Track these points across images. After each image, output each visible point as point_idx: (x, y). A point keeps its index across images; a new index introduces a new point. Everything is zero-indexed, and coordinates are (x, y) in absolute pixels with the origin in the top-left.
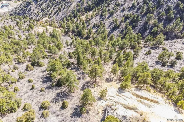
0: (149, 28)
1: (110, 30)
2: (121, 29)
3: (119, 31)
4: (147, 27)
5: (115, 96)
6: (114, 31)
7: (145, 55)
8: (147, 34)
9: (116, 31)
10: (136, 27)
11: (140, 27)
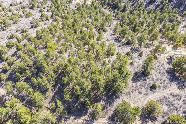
0: (184, 4)
1: (146, 4)
2: (157, 4)
3: (155, 5)
4: (183, 3)
5: (172, 51)
6: (150, 6)
7: (183, 27)
8: (182, 9)
9: (152, 5)
10: (172, 2)
11: (176, 2)
